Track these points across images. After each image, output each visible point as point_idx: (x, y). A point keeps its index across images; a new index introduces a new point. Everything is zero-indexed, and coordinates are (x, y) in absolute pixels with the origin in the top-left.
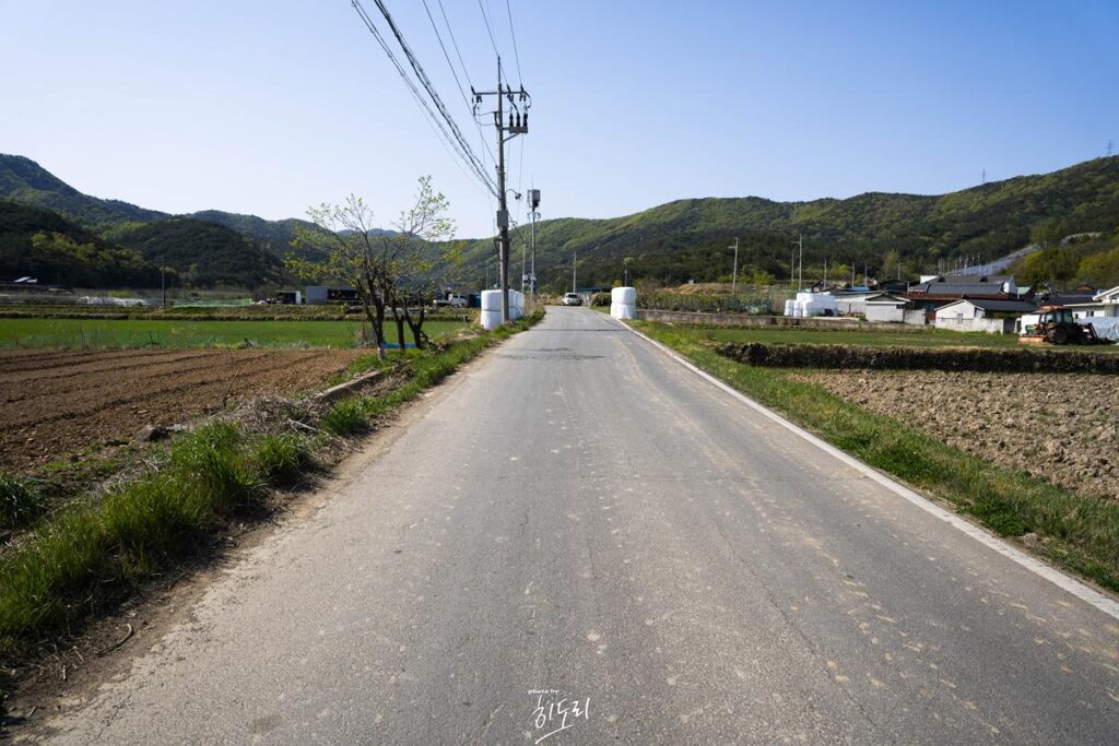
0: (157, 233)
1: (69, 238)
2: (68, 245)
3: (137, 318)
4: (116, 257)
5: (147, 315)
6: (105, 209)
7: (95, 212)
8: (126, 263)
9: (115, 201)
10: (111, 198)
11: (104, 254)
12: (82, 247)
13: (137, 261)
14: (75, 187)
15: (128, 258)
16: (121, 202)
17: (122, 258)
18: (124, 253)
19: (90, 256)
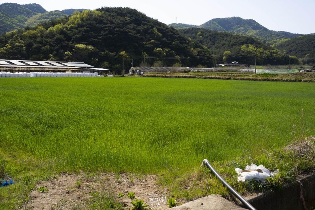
0: (294, 42)
1: (254, 46)
2: (253, 49)
3: (234, 79)
4: (271, 53)
5: (238, 77)
6: (276, 35)
7: (273, 36)
8: (275, 55)
9: (282, 31)
10: (280, 31)
11: (266, 52)
12: (258, 49)
13: (279, 54)
14: (267, 28)
15: (276, 53)
16: (284, 32)
17: (274, 53)
18: (275, 51)
19: (261, 53)
